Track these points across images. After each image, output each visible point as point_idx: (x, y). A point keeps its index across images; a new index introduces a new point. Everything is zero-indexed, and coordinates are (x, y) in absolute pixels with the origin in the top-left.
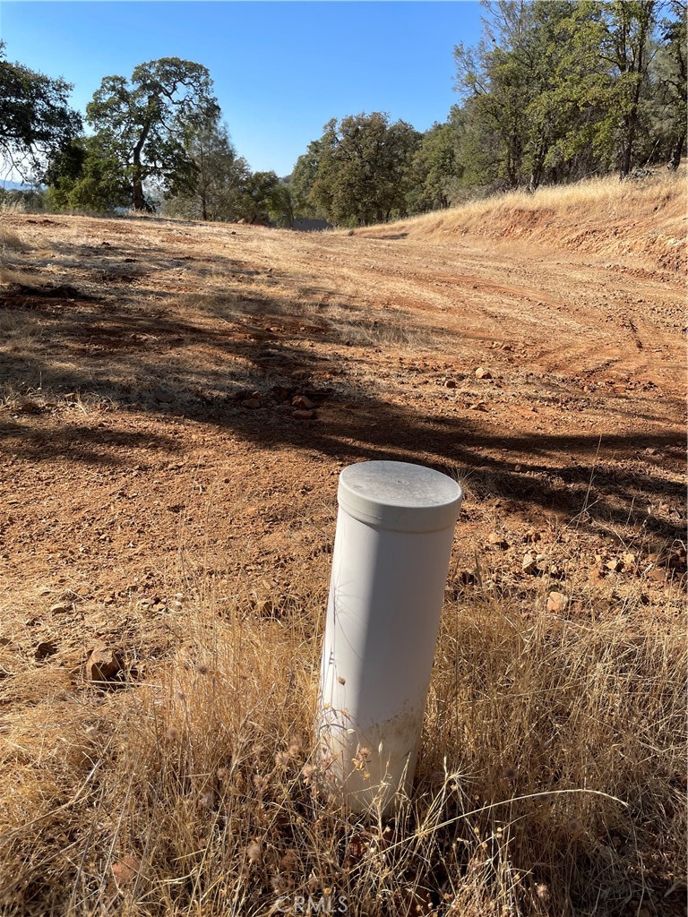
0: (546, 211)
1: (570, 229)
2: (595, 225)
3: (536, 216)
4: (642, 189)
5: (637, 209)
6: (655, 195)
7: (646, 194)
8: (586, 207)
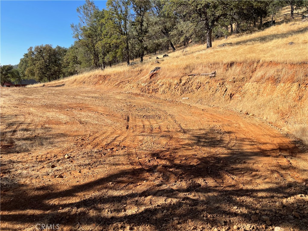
0: (108, 75)
1: (115, 81)
2: (122, 80)
3: (105, 77)
4: (134, 68)
5: (133, 75)
6: (137, 70)
7: (135, 70)
8: (119, 74)
